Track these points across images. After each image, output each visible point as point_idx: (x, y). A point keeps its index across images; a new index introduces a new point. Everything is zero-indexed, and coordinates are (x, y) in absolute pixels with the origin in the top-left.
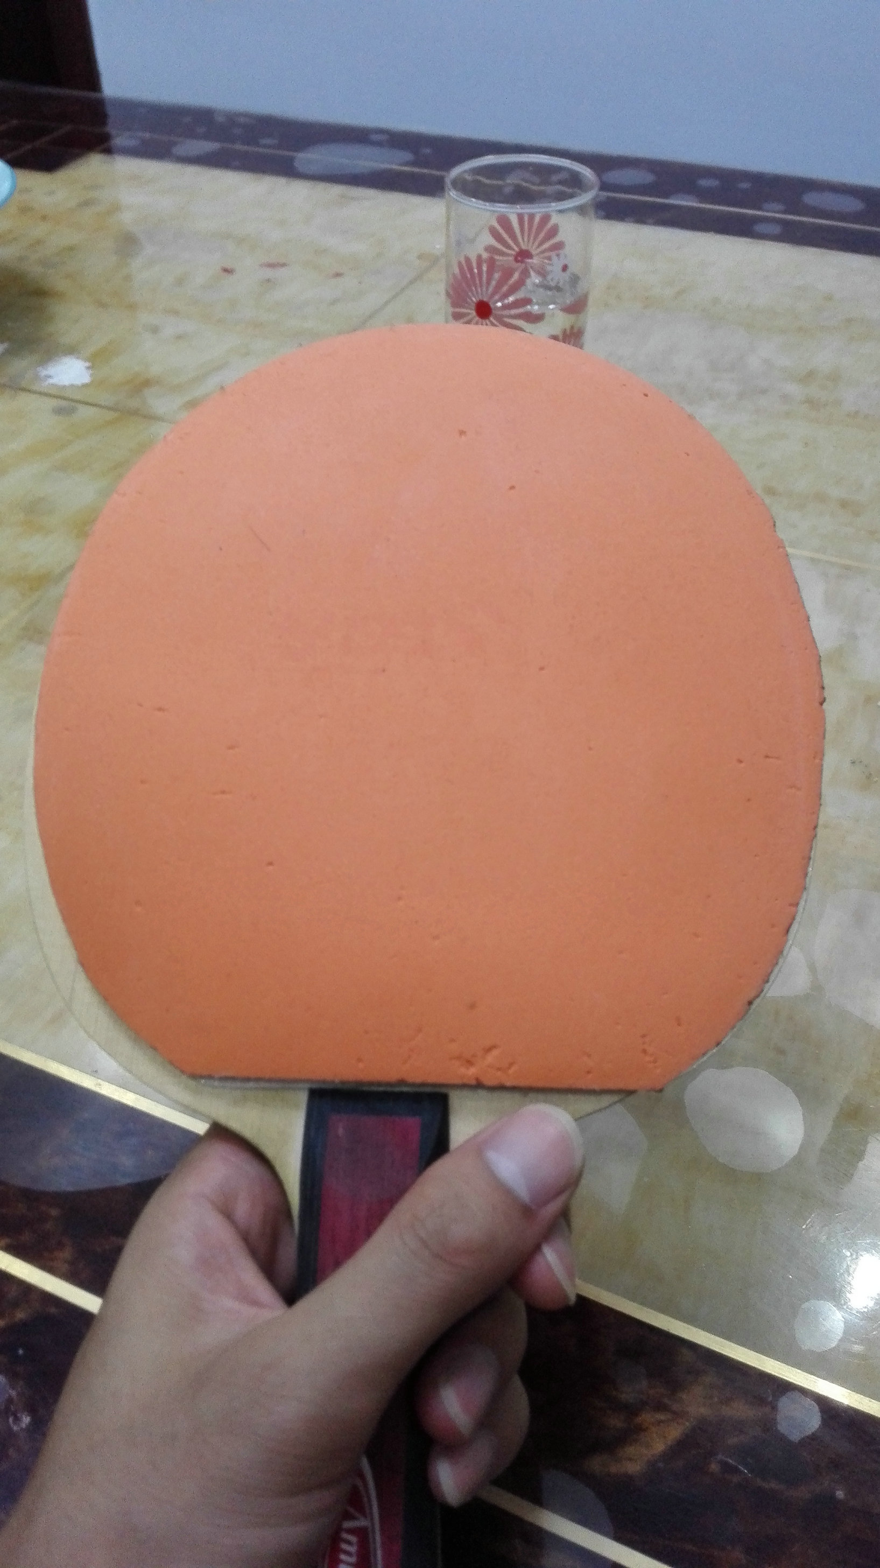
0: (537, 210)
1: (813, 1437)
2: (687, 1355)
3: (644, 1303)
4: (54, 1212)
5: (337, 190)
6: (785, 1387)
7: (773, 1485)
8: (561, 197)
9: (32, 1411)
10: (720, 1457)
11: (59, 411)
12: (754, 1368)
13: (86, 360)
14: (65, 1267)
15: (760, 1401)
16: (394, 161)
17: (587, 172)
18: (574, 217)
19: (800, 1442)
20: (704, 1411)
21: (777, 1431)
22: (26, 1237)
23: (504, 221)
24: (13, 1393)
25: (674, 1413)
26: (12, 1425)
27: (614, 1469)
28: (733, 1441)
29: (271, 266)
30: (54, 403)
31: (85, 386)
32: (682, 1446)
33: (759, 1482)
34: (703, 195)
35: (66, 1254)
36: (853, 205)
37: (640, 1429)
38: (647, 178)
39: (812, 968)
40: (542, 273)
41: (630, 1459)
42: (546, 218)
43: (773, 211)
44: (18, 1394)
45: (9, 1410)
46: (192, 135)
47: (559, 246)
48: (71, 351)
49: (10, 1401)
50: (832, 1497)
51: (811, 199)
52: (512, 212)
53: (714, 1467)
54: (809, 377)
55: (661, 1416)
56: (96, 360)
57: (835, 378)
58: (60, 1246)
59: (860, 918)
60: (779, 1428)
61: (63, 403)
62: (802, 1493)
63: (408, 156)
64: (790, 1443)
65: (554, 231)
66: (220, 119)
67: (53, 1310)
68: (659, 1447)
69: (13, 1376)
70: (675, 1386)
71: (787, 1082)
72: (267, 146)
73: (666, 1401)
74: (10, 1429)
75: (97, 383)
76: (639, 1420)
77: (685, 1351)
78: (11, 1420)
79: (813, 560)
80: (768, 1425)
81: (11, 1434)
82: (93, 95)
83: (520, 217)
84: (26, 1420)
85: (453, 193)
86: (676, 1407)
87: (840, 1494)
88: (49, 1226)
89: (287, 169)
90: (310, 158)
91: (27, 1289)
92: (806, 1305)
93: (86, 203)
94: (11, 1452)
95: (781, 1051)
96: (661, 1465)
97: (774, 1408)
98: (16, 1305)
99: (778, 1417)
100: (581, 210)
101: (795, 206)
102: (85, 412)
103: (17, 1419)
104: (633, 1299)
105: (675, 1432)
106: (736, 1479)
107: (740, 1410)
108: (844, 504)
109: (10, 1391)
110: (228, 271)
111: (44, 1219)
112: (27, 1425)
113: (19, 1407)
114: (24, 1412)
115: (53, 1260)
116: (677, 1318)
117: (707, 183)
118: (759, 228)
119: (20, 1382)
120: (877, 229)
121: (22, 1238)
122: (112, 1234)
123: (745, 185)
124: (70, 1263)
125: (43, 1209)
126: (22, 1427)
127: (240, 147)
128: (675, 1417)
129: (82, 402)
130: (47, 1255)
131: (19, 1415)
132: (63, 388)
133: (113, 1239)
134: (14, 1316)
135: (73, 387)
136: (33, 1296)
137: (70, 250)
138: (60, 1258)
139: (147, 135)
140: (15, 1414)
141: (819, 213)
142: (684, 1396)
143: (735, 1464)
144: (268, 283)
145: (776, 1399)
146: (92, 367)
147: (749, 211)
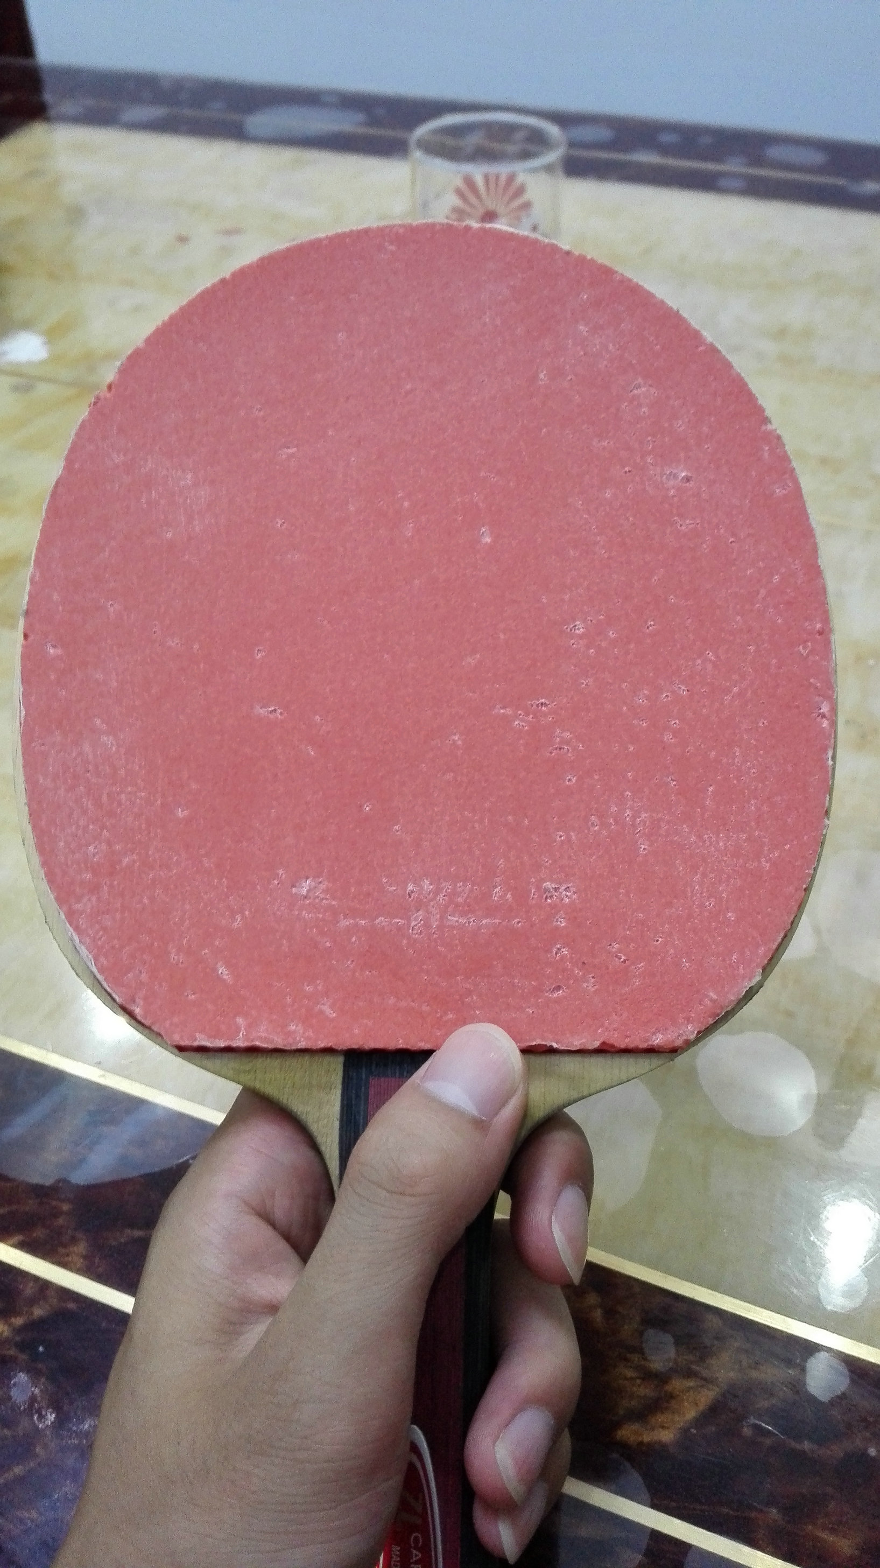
0: (503, 169)
1: (843, 1397)
2: (713, 1322)
3: (668, 1271)
4: (66, 1207)
5: (288, 155)
6: (810, 1348)
7: (806, 1445)
8: (525, 155)
9: (57, 1408)
10: (752, 1421)
11: (16, 388)
12: (782, 1331)
13: (42, 334)
14: (80, 1262)
15: (789, 1363)
16: (348, 123)
17: (553, 130)
18: (543, 177)
19: (829, 1401)
20: (733, 1376)
21: (807, 1391)
22: (39, 1233)
23: (469, 182)
24: (37, 1391)
25: (705, 1379)
26: (36, 1422)
27: (646, 1438)
28: (764, 1404)
29: (229, 232)
30: (14, 380)
31: (43, 363)
32: (714, 1410)
33: (794, 1444)
34: (665, 150)
35: (81, 1248)
36: (818, 158)
37: (671, 1397)
38: (604, 134)
39: (816, 930)
41: (663, 1427)
42: (511, 178)
43: (734, 165)
44: (41, 1391)
45: (33, 1408)
46: (136, 99)
47: (527, 206)
48: (26, 325)
49: (33, 1399)
50: (865, 1454)
51: (774, 152)
52: (478, 172)
53: (747, 1431)
54: (781, 333)
55: (691, 1383)
56: (52, 335)
57: (807, 333)
58: (74, 1240)
59: (861, 878)
60: (809, 1389)
61: (20, 380)
62: (836, 1451)
63: (361, 117)
64: (821, 1403)
65: (521, 190)
66: (165, 85)
67: (71, 1306)
68: (691, 1414)
69: (35, 1373)
70: (704, 1354)
71: (798, 1046)
72: (216, 110)
73: (694, 1367)
74: (35, 1427)
75: (54, 359)
76: (669, 1388)
77: (710, 1317)
78: (35, 1417)
80: (798, 1387)
81: (36, 1431)
82: (20, 61)
83: (486, 178)
84: (51, 1417)
85: (417, 154)
86: (705, 1373)
87: (872, 1452)
88: (61, 1221)
89: (237, 133)
90: (257, 122)
91: (44, 1286)
93: (33, 174)
94: (38, 1449)
95: (790, 1014)
96: (694, 1431)
97: (803, 1370)
98: (32, 1302)
99: (807, 1379)
100: (549, 169)
101: (758, 161)
102: (44, 389)
103: (41, 1417)
104: (656, 1267)
105: (707, 1397)
106: (768, 1442)
107: (772, 1373)
108: (824, 461)
109: (33, 1389)
110: (183, 239)
111: (56, 1214)
112: (52, 1423)
113: (43, 1404)
114: (48, 1408)
115: (68, 1255)
116: (701, 1285)
117: (667, 138)
118: (723, 183)
119: (43, 1380)
120: (841, 182)
121: (35, 1235)
122: (132, 1226)
123: (706, 140)
124: (85, 1257)
125: (54, 1203)
126: (47, 1426)
127: (188, 112)
128: (704, 1383)
129: (41, 379)
130: (62, 1250)
131: (44, 1413)
132: (18, 365)
133: (128, 1231)
134: (32, 1314)
135: (30, 364)
136: (51, 1293)
137: (19, 223)
138: (74, 1252)
139: (90, 102)
140: (39, 1412)
141: (783, 166)
142: (712, 1362)
143: (767, 1427)
144: (225, 251)
145: (804, 1361)
146: (48, 342)
147: (711, 167)
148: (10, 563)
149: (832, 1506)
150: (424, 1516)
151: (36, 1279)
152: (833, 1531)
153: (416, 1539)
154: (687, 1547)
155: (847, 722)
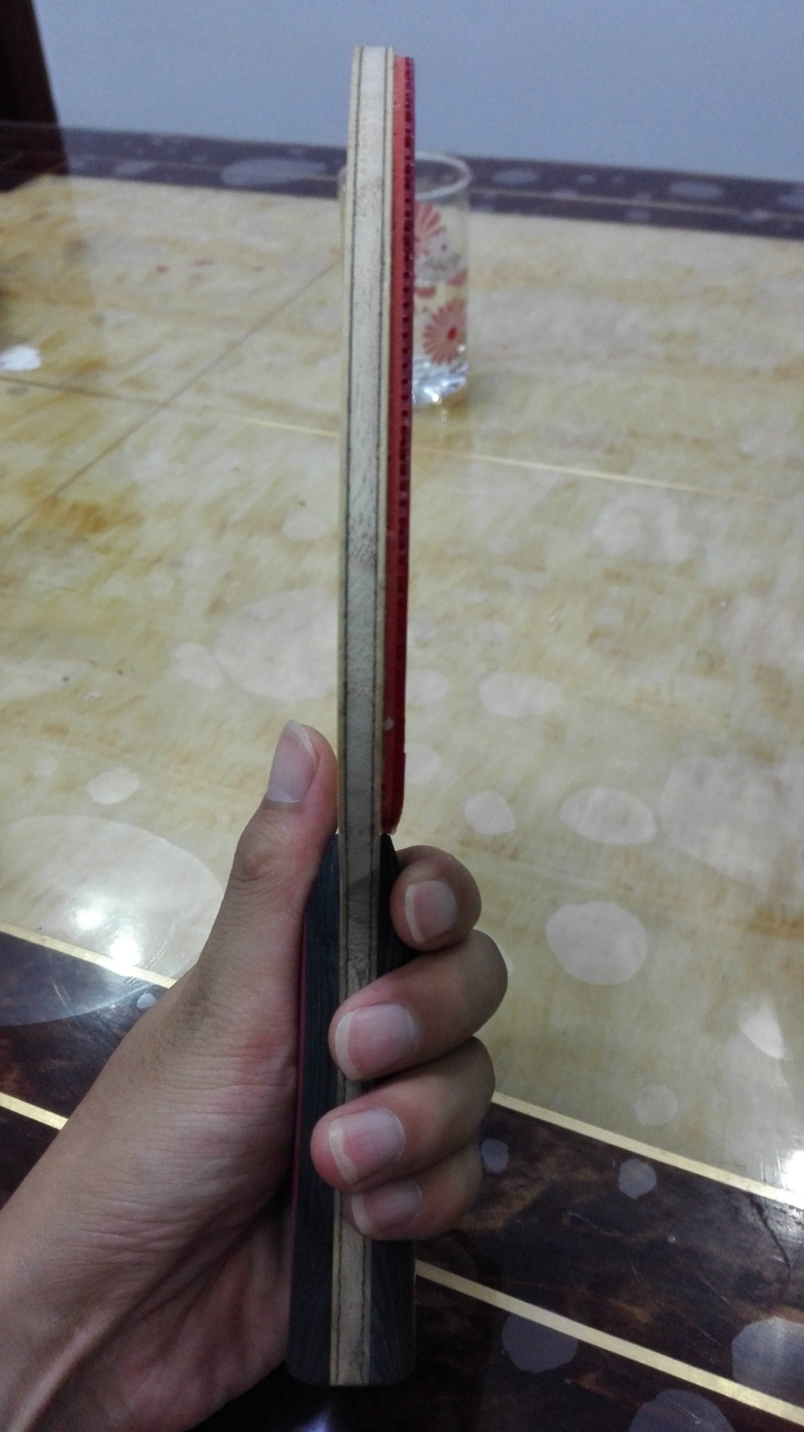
1: (649, 1195)
2: (543, 1133)
4: (4, 1042)
5: (257, 198)
6: (626, 1155)
7: (616, 1234)
10: (570, 1213)
11: (12, 392)
12: (600, 1140)
13: (36, 348)
14: (15, 1087)
15: (605, 1167)
16: (311, 171)
19: (638, 1198)
20: (555, 1177)
21: (619, 1190)
25: (531, 1179)
27: (480, 1226)
28: (581, 1200)
29: (202, 263)
30: (11, 385)
31: (35, 371)
32: (536, 1206)
33: (603, 1232)
34: (583, 189)
35: (14, 1075)
36: (713, 192)
37: (502, 1193)
38: (532, 177)
39: (658, 821)
41: (492, 1217)
43: (643, 200)
46: (130, 155)
48: (23, 341)
50: (665, 1241)
51: (677, 189)
53: (566, 1221)
54: (670, 337)
56: (45, 348)
57: (693, 337)
58: (12, 1070)
59: (699, 778)
60: (621, 1188)
61: (15, 385)
62: (640, 1239)
63: (321, 166)
64: (631, 1200)
66: (157, 142)
68: (518, 1207)
70: (533, 1159)
71: (634, 912)
72: (199, 163)
73: (524, 1169)
75: (45, 368)
76: (500, 1186)
77: (540, 1129)
79: (669, 490)
80: (611, 1186)
82: (44, 126)
86: (533, 1174)
87: (672, 1239)
89: (215, 181)
90: (233, 172)
92: (645, 1090)
93: (40, 217)
95: (629, 888)
96: (519, 1221)
97: (618, 1172)
99: (620, 1180)
101: (661, 195)
102: (36, 392)
105: (531, 1195)
106: (584, 1230)
107: (587, 1175)
108: (697, 442)
110: (162, 269)
116: (535, 1104)
117: (585, 179)
118: (630, 215)
120: (734, 212)
123: (618, 180)
124: (17, 1082)
127: (174, 165)
128: (532, 1182)
129: (33, 384)
132: (16, 372)
135: (25, 371)
138: (9, 1078)
139: (92, 158)
141: (682, 200)
142: (540, 1166)
143: (582, 1218)
144: (198, 278)
145: (619, 1165)
146: (40, 355)
147: (621, 202)
149: (634, 1282)
152: (633, 1302)
154: (506, 1314)
155: (699, 654)
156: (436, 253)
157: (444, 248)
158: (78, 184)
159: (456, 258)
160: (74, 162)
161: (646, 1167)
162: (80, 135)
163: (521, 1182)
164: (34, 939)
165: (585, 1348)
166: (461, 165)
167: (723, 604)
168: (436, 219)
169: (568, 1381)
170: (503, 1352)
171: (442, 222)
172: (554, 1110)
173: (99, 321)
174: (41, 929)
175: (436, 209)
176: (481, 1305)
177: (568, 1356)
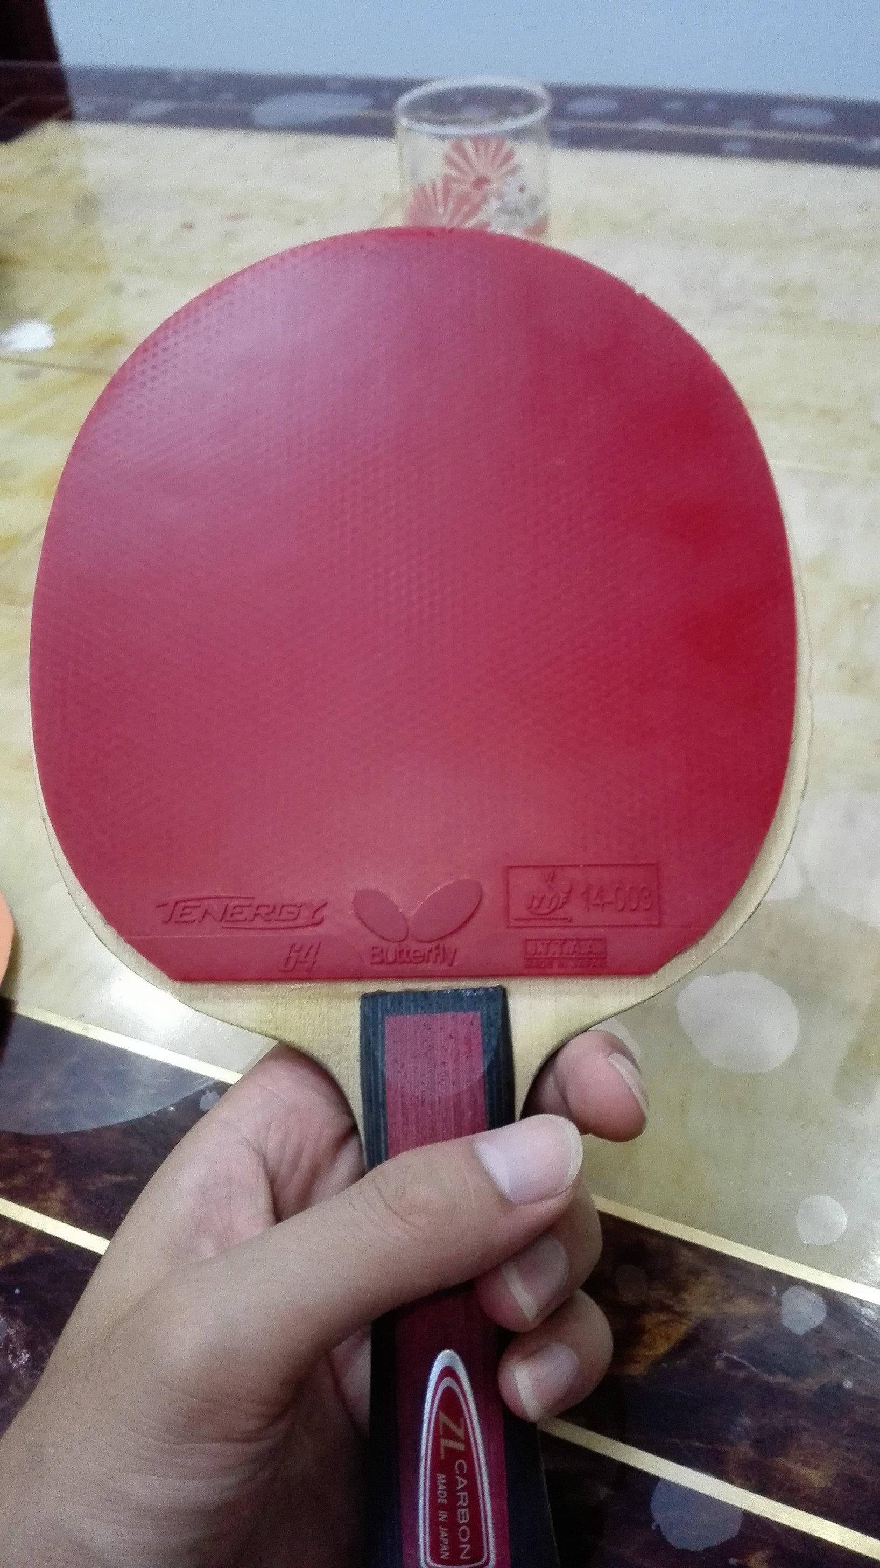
1: (819, 1330)
2: (686, 1256)
4: (46, 1155)
5: (294, 141)
6: (788, 1283)
7: (780, 1379)
9: (30, 1346)
10: (725, 1354)
11: (22, 376)
12: (757, 1265)
13: (48, 323)
14: (57, 1206)
15: (763, 1296)
16: (355, 107)
19: (805, 1335)
20: (706, 1310)
21: (781, 1325)
24: (12, 1332)
25: (678, 1314)
26: (12, 1363)
27: (616, 1372)
28: (737, 1337)
29: (235, 217)
30: (20, 367)
31: (50, 349)
32: (686, 1344)
33: (766, 1377)
34: (670, 118)
35: (60, 1193)
36: (824, 118)
37: (644, 1330)
38: (611, 105)
39: (804, 872)
40: (500, 196)
41: (634, 1361)
43: (741, 129)
44: (16, 1332)
45: (7, 1348)
46: (146, 95)
47: (515, 169)
48: (33, 315)
49: (8, 1340)
50: (840, 1386)
51: (780, 115)
52: (465, 133)
53: (719, 1364)
54: (783, 290)
56: (60, 322)
57: (810, 288)
58: (53, 1186)
59: (851, 818)
60: (784, 1322)
61: (26, 367)
62: (811, 1384)
63: (368, 101)
64: (796, 1336)
66: (177, 79)
67: (48, 1249)
68: (662, 1347)
69: (11, 1315)
70: (678, 1288)
71: (781, 984)
72: (226, 101)
73: (669, 1301)
74: (11, 1366)
75: (60, 346)
76: (641, 1322)
77: (685, 1252)
78: (10, 1357)
79: (795, 470)
80: (772, 1320)
81: (11, 1373)
82: (47, 65)
83: (474, 140)
84: (25, 1357)
86: (677, 1307)
87: (848, 1384)
88: (40, 1169)
89: (245, 123)
90: (266, 110)
91: (23, 1230)
92: (806, 1201)
93: (45, 170)
94: (12, 1388)
95: (774, 954)
96: (663, 1365)
97: (779, 1303)
98: (10, 1246)
99: (783, 1312)
101: (763, 122)
102: (49, 375)
103: (16, 1357)
105: (677, 1332)
106: (742, 1374)
107: (744, 1307)
108: (824, 412)
109: (8, 1330)
110: (188, 226)
111: (38, 1160)
112: (26, 1362)
113: (18, 1345)
114: (22, 1349)
115: (46, 1201)
116: (675, 1220)
117: (673, 106)
118: (728, 146)
119: (18, 1321)
120: (848, 140)
121: (15, 1182)
122: (110, 1172)
123: (711, 106)
124: (63, 1202)
125: (35, 1151)
126: (21, 1365)
127: (195, 104)
128: (677, 1317)
129: (45, 365)
130: (40, 1196)
131: (18, 1353)
132: (26, 352)
133: (107, 1177)
134: (9, 1257)
135: (37, 351)
136: (27, 1237)
137: (29, 217)
138: (53, 1198)
139: (103, 100)
140: (13, 1352)
141: (789, 128)
142: (686, 1296)
143: (740, 1360)
144: (229, 236)
145: (780, 1293)
146: (54, 330)
147: (716, 131)
148: (11, 542)
149: (805, 1437)
150: (467, 1441)
151: (15, 1224)
152: (806, 1463)
153: (461, 1466)
154: (653, 1480)
155: (840, 667)
156: (513, 197)
157: (522, 189)
158: (85, 131)
159: (534, 202)
160: (80, 105)
161: (813, 1296)
162: (87, 74)
163: (663, 1317)
164: (75, 1027)
165: (750, 1519)
166: (539, 91)
167: (866, 607)
168: (509, 156)
169: (733, 1561)
170: (654, 1528)
171: (517, 159)
172: (699, 1228)
173: (118, 289)
174: (83, 1016)
175: (509, 145)
176: (626, 1470)
177: (732, 1530)
